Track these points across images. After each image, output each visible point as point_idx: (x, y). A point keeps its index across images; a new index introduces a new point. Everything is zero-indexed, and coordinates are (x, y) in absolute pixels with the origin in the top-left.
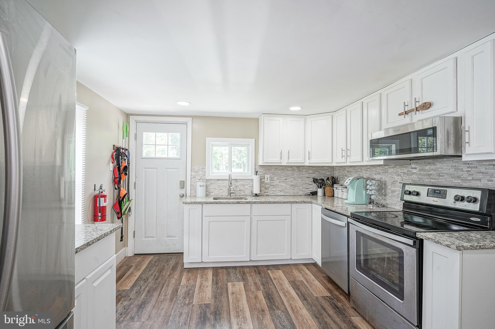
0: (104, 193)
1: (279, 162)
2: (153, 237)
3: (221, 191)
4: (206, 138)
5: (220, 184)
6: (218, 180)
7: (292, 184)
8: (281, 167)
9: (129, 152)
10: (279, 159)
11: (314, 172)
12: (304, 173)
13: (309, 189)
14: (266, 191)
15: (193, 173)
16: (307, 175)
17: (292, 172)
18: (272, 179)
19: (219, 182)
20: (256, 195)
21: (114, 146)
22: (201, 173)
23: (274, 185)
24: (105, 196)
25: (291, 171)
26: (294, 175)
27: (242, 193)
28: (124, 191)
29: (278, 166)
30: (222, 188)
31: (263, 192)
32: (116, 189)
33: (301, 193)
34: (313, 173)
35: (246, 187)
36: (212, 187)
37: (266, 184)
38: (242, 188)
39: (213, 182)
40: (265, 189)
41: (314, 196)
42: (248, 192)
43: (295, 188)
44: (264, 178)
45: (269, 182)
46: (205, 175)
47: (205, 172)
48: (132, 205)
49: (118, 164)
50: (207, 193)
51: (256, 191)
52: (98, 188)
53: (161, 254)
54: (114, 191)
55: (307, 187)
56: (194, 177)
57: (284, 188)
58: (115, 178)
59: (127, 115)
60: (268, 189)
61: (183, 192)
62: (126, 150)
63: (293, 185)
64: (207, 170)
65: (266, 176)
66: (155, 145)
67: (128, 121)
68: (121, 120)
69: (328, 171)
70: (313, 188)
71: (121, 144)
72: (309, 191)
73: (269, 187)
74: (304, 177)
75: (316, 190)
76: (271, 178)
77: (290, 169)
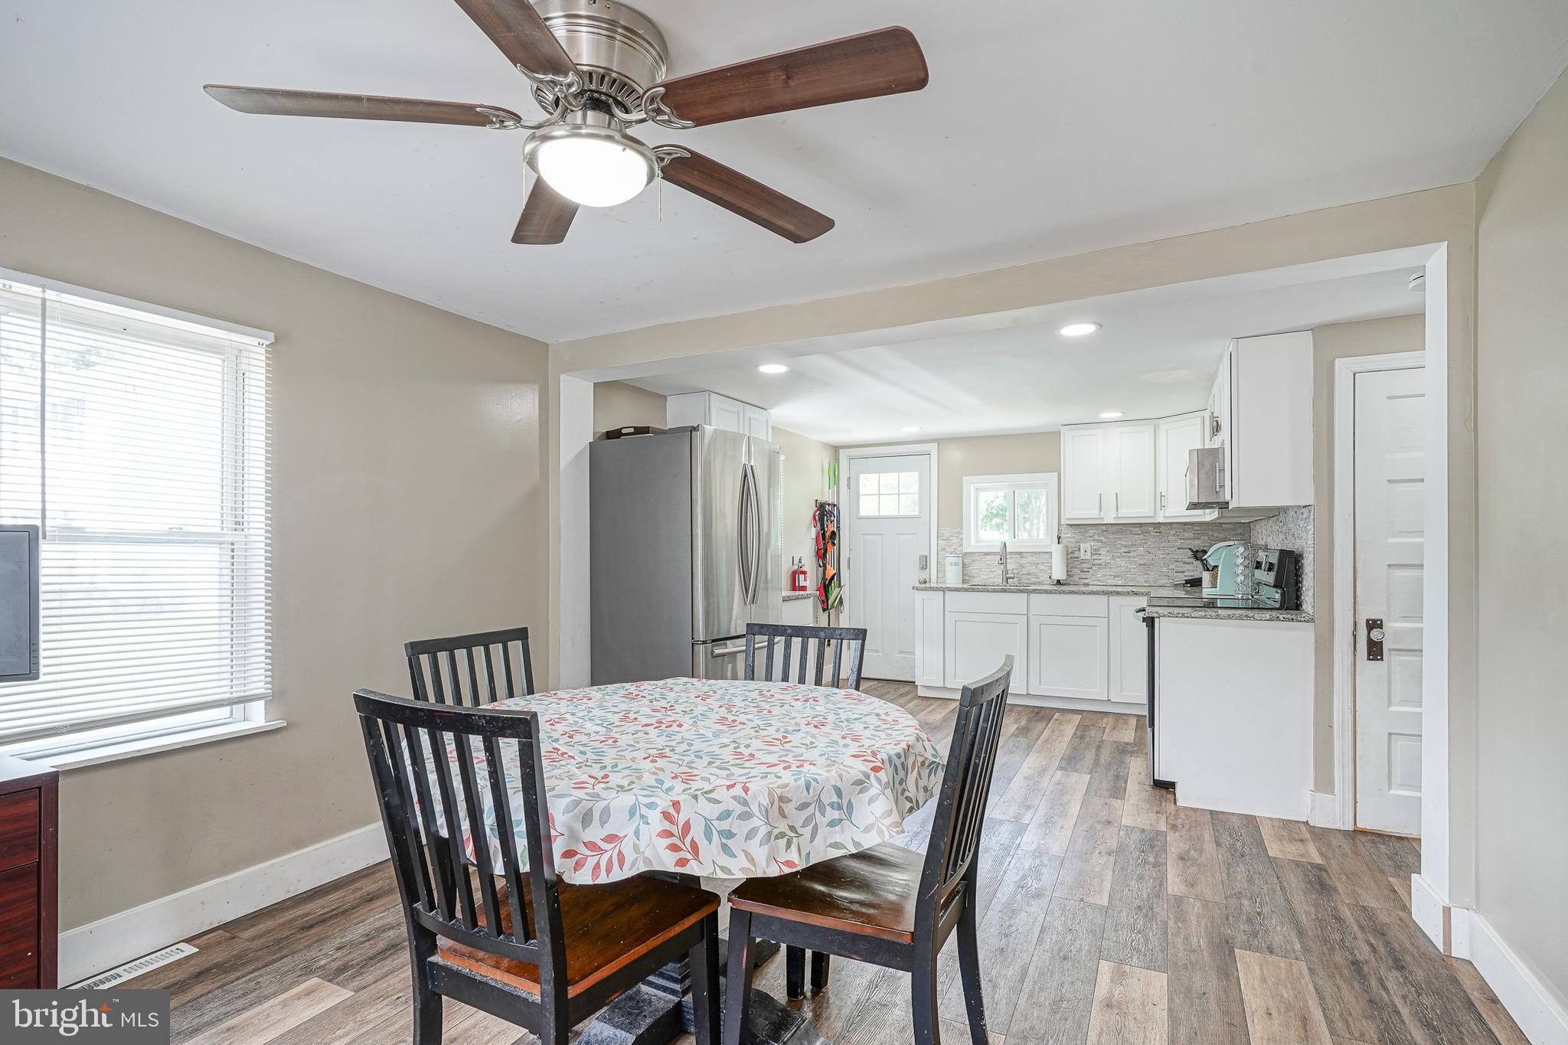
0: (804, 569)
1: (1098, 517)
2: (877, 651)
3: (992, 576)
4: (964, 478)
5: (990, 561)
6: (987, 554)
7: (1142, 562)
8: (1114, 529)
9: (838, 509)
10: (1097, 511)
11: (1197, 536)
12: (1171, 538)
13: (1184, 572)
14: (1083, 575)
15: (941, 542)
16: (1178, 543)
17: (1141, 537)
18: (1095, 552)
19: (988, 557)
20: (1059, 582)
21: (816, 500)
22: (955, 540)
23: (1100, 565)
24: (804, 573)
25: (1139, 534)
26: (1146, 543)
27: (1033, 580)
28: (831, 571)
30: (994, 570)
31: (1076, 578)
32: (820, 566)
33: (1164, 581)
34: (1194, 539)
35: (1041, 567)
36: (976, 567)
37: (1084, 561)
38: (1032, 569)
39: (976, 557)
40: (1082, 572)
41: (1195, 589)
42: (1044, 577)
43: (1148, 570)
44: (1079, 549)
45: (1088, 557)
46: (961, 545)
47: (962, 539)
48: (845, 593)
49: (823, 528)
50: (966, 578)
51: (1059, 573)
52: (796, 561)
54: (817, 569)
55: (1180, 569)
56: (944, 549)
57: (1123, 569)
58: (818, 549)
59: (836, 449)
60: (1088, 572)
61: (924, 575)
62: (834, 505)
63: (1144, 565)
64: (964, 536)
65: (1082, 546)
66: (879, 495)
67: (837, 459)
68: (826, 459)
69: (1234, 533)
70: (1193, 571)
71: (828, 497)
72: (1182, 578)
73: (1088, 568)
74: (1172, 547)
75: (1196, 575)
76: (1095, 550)
77: (1136, 530)
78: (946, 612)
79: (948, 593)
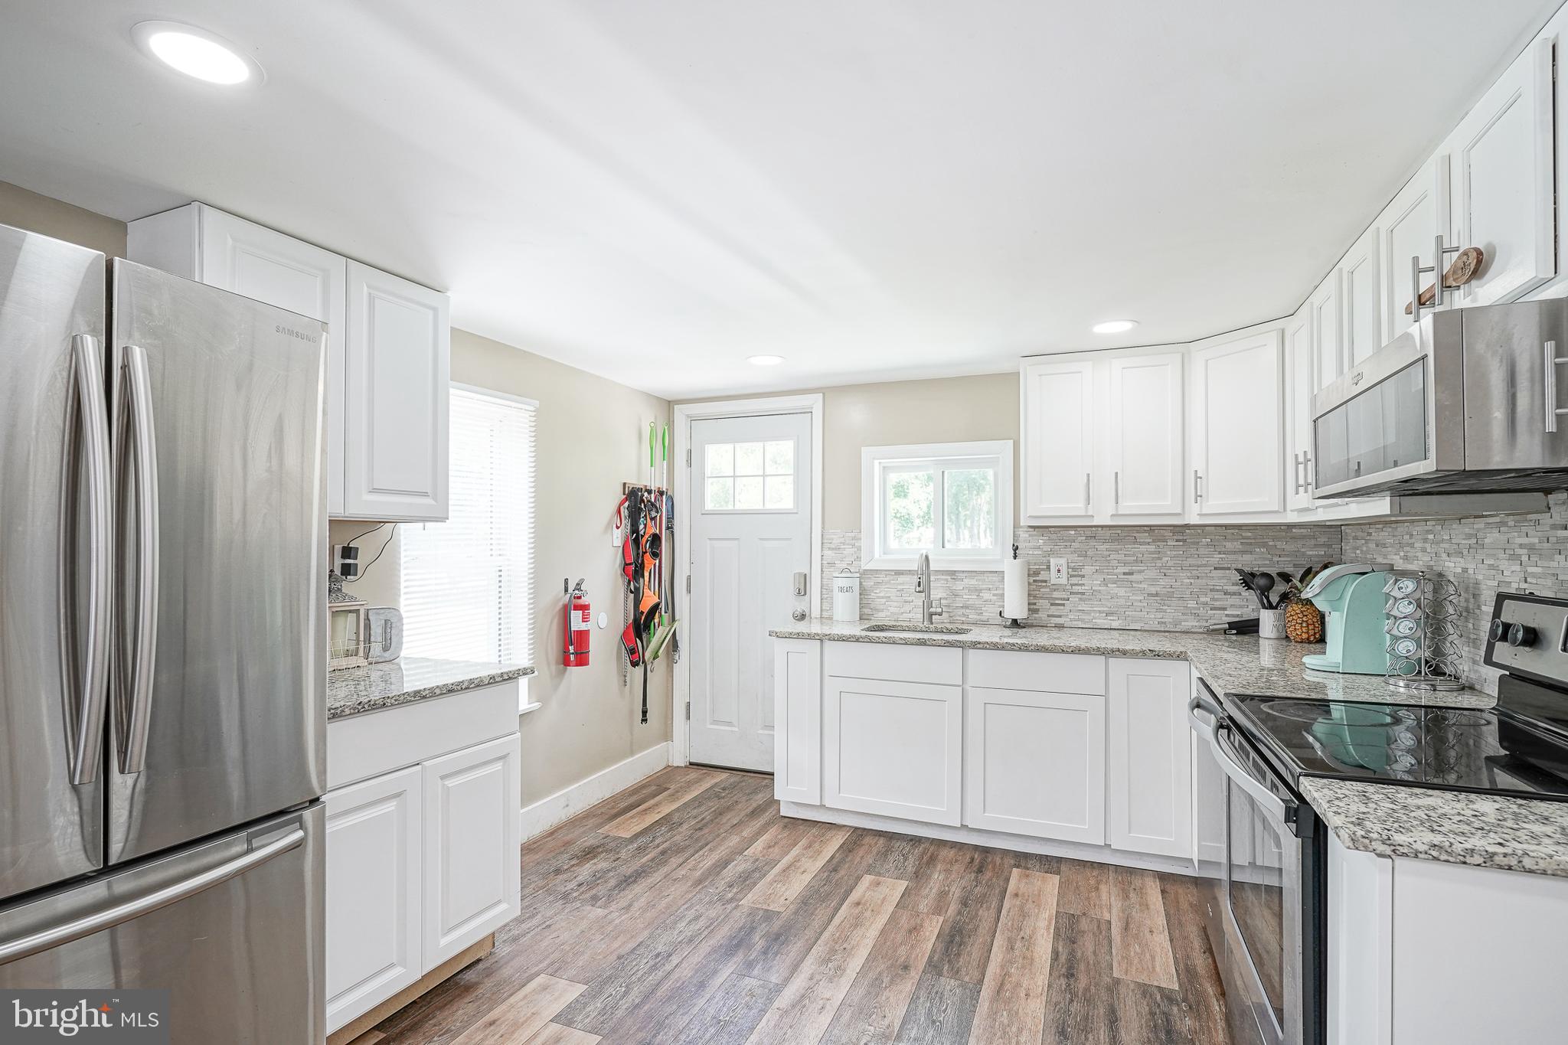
0: (584, 601)
1: (1084, 514)
2: (730, 724)
3: (908, 607)
4: (863, 449)
5: (903, 584)
6: (899, 573)
7: (1153, 590)
8: (1108, 533)
9: (671, 499)
10: (1081, 504)
11: (1248, 548)
12: (1202, 551)
13: (1225, 609)
14: (1054, 610)
15: (827, 553)
16: (1216, 559)
17: (1152, 548)
18: (1075, 572)
19: (901, 579)
20: (1015, 623)
21: (625, 484)
22: (849, 551)
23: (1083, 594)
24: (584, 608)
25: (1149, 544)
26: (1160, 559)
27: (973, 617)
28: (649, 599)
29: (1100, 529)
30: (910, 599)
31: (1042, 615)
32: (631, 592)
33: (1190, 623)
34: (1243, 552)
35: (986, 595)
36: (882, 595)
37: (1056, 588)
38: (972, 599)
39: (882, 578)
40: (1052, 604)
41: (1246, 638)
42: (990, 613)
43: (1164, 605)
44: (1049, 568)
45: (1064, 581)
46: (859, 558)
47: (859, 549)
48: (685, 629)
49: (635, 530)
50: (866, 611)
51: (1016, 608)
52: (571, 586)
53: (751, 772)
54: (626, 598)
55: (1217, 604)
56: (832, 564)
57: (1122, 602)
58: (626, 564)
59: (668, 405)
60: (1063, 605)
61: (801, 606)
62: (661, 493)
63: (1157, 595)
64: (863, 543)
65: (1053, 561)
66: (735, 477)
67: (670, 423)
68: (648, 417)
69: (1313, 542)
70: (1241, 607)
71: (650, 478)
72: (1222, 619)
73: (1064, 599)
74: (1205, 566)
75: (1253, 616)
76: (1074, 569)
77: (1144, 537)
78: (827, 679)
79: (827, 644)
